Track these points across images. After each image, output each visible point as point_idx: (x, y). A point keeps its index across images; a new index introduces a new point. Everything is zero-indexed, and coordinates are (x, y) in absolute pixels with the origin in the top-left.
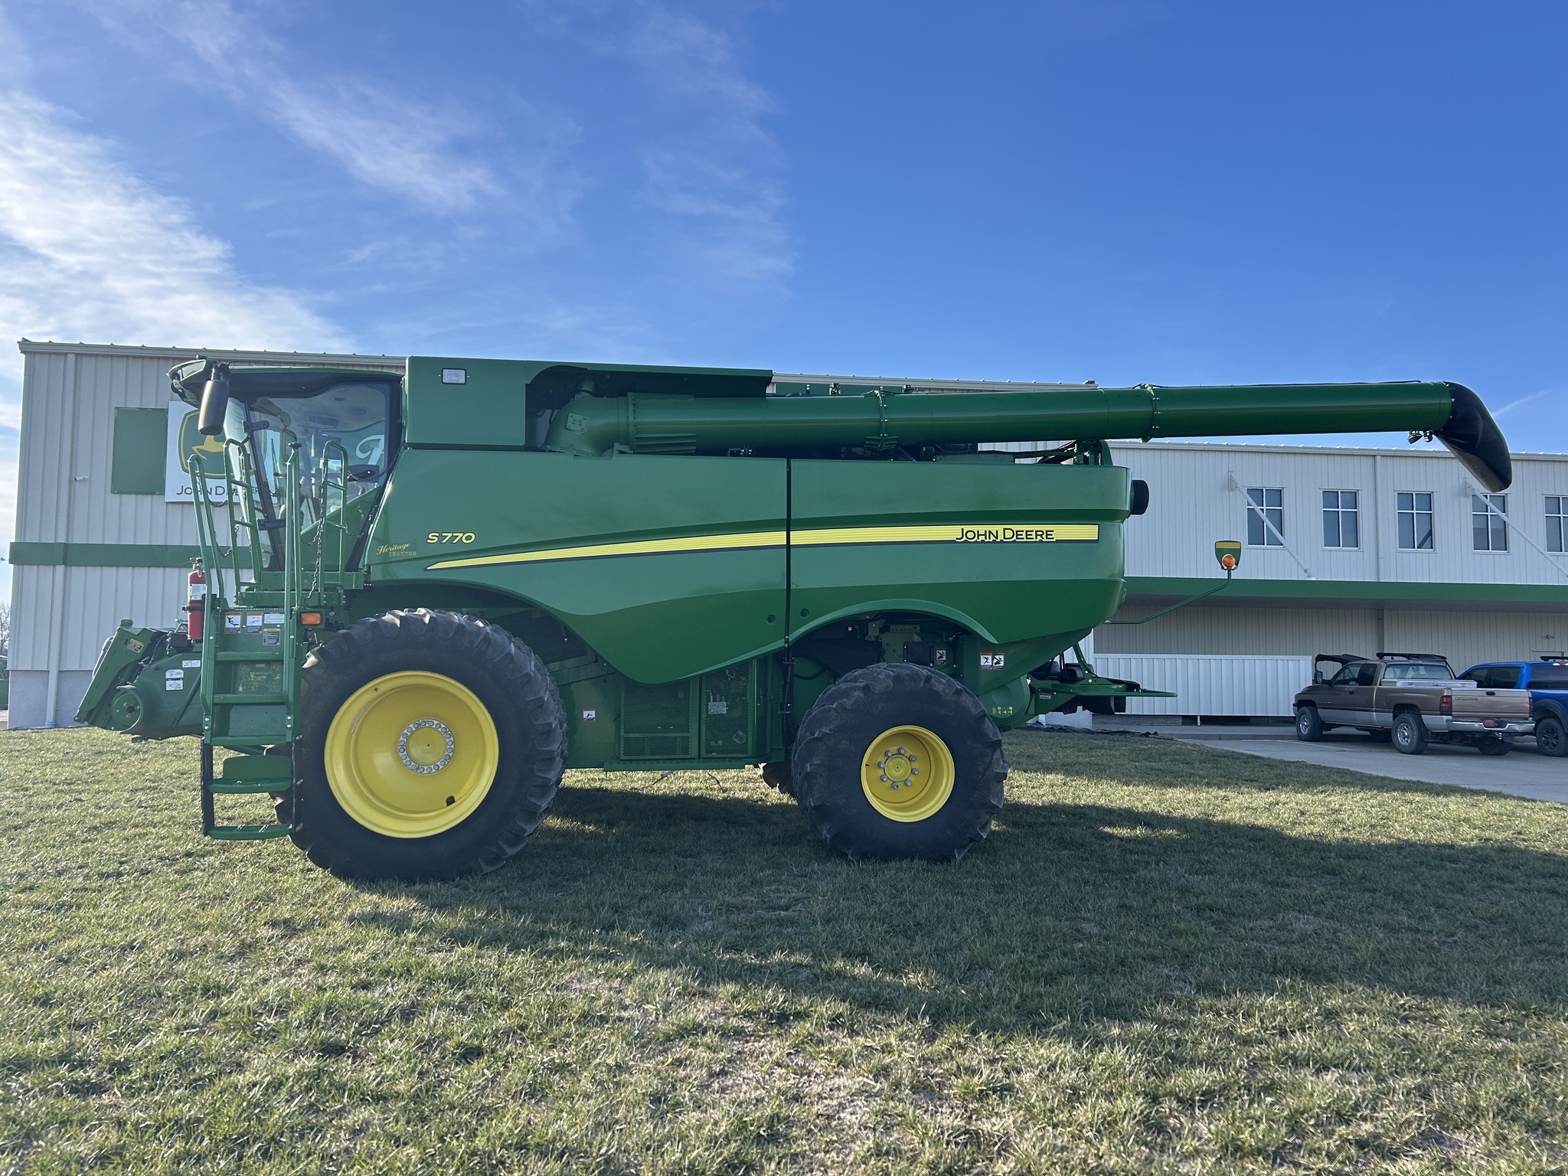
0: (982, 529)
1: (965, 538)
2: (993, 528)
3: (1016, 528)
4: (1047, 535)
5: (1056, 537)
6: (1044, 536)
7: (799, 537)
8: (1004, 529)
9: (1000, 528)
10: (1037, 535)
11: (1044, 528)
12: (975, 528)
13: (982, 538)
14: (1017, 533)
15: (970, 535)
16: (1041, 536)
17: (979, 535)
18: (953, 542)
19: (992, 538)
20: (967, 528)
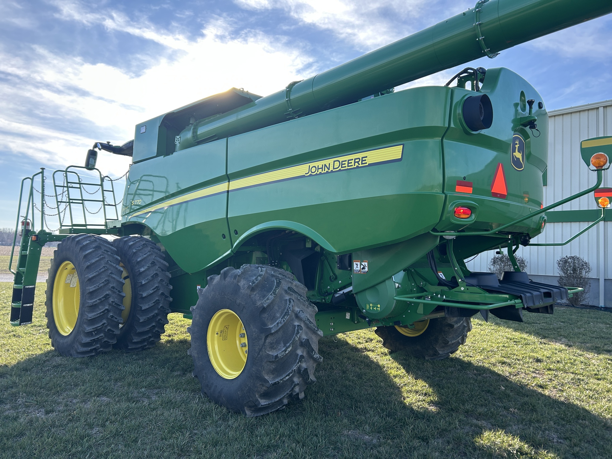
0: (320, 164)
1: (310, 173)
2: (326, 162)
3: (341, 159)
4: (362, 161)
5: (369, 161)
6: (360, 163)
7: (235, 184)
8: (334, 161)
9: (331, 161)
10: (355, 162)
11: (360, 155)
12: (316, 164)
13: (320, 171)
14: (342, 164)
15: (313, 170)
16: (358, 162)
17: (318, 169)
18: (303, 176)
19: (326, 170)
20: (312, 165)
